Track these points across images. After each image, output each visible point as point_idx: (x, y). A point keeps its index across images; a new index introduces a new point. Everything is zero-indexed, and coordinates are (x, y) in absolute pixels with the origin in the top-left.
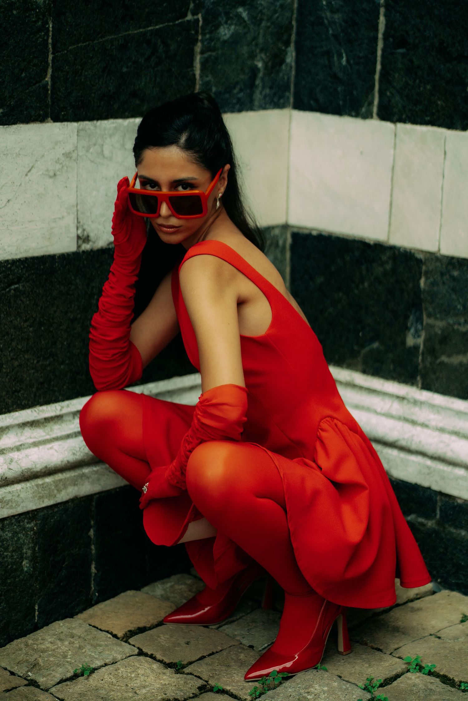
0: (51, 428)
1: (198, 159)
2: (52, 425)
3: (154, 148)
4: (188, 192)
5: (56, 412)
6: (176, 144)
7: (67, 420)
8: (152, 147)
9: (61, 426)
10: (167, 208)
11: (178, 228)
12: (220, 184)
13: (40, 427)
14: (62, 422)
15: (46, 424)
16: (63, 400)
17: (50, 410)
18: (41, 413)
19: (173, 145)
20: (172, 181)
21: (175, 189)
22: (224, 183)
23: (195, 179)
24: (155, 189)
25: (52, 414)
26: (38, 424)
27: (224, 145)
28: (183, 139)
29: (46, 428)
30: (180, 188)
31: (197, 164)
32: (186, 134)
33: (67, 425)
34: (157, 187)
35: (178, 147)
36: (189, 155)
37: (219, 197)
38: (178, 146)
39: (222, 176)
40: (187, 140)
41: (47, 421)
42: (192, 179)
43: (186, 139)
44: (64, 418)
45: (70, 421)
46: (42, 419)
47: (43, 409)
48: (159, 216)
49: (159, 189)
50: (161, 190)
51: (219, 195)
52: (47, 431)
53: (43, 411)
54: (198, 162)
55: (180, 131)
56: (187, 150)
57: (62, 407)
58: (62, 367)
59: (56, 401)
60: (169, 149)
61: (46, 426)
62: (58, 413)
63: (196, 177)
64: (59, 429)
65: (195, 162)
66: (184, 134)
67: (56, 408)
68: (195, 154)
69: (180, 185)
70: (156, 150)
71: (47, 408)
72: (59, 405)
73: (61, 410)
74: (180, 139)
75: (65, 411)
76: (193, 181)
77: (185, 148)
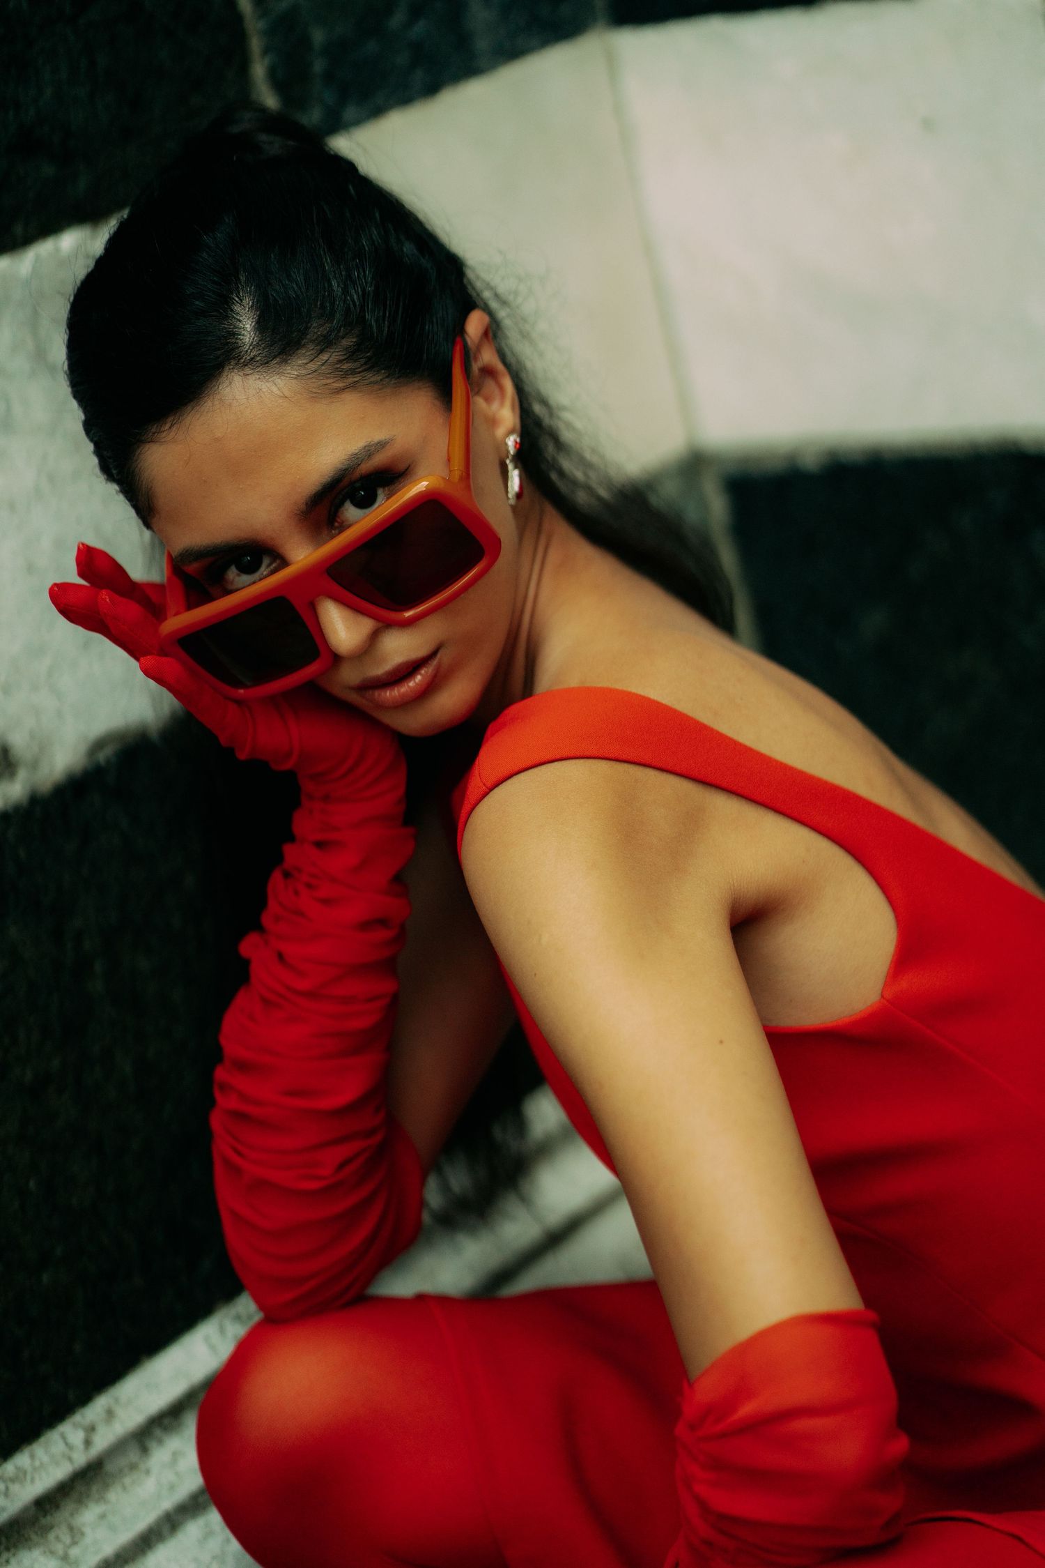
0: (71, 1528)
1: (346, 366)
2: (72, 1515)
3: (162, 429)
4: (386, 506)
5: (70, 1459)
6: (233, 362)
7: (121, 1471)
8: (153, 430)
9: (106, 1502)
10: (347, 613)
11: (435, 662)
12: (488, 399)
13: (28, 1539)
14: (106, 1486)
15: (49, 1518)
16: (85, 1399)
17: (45, 1459)
18: (15, 1488)
19: (225, 374)
20: (303, 507)
21: (335, 528)
22: (501, 388)
23: (382, 445)
24: (263, 570)
25: (57, 1473)
26: (18, 1532)
27: (409, 248)
28: (244, 329)
29: (51, 1536)
30: (351, 512)
31: (352, 387)
32: (248, 301)
33: (124, 1488)
34: (266, 561)
35: (248, 371)
36: (305, 372)
37: (512, 451)
38: (245, 365)
39: (475, 367)
40: (261, 326)
41: (48, 1507)
42: (370, 451)
43: (258, 322)
44: (110, 1467)
45: (133, 1467)
46: (25, 1510)
47: (18, 1468)
48: (336, 659)
49: (278, 561)
50: (284, 562)
51: (506, 444)
52: (60, 1549)
53: (21, 1476)
54: (351, 380)
55: (223, 307)
56: (285, 361)
57: (91, 1429)
58: (45, 1278)
59: (60, 1412)
60: (218, 397)
61: (52, 1527)
62: (81, 1459)
63: (378, 436)
64: (103, 1516)
65: (341, 385)
66: (237, 308)
67: (67, 1444)
68: (325, 357)
69: (342, 503)
70: (174, 429)
71: (32, 1457)
72: (76, 1426)
73: (88, 1443)
74: (235, 335)
75: (102, 1441)
76: (379, 460)
77: (275, 357)
